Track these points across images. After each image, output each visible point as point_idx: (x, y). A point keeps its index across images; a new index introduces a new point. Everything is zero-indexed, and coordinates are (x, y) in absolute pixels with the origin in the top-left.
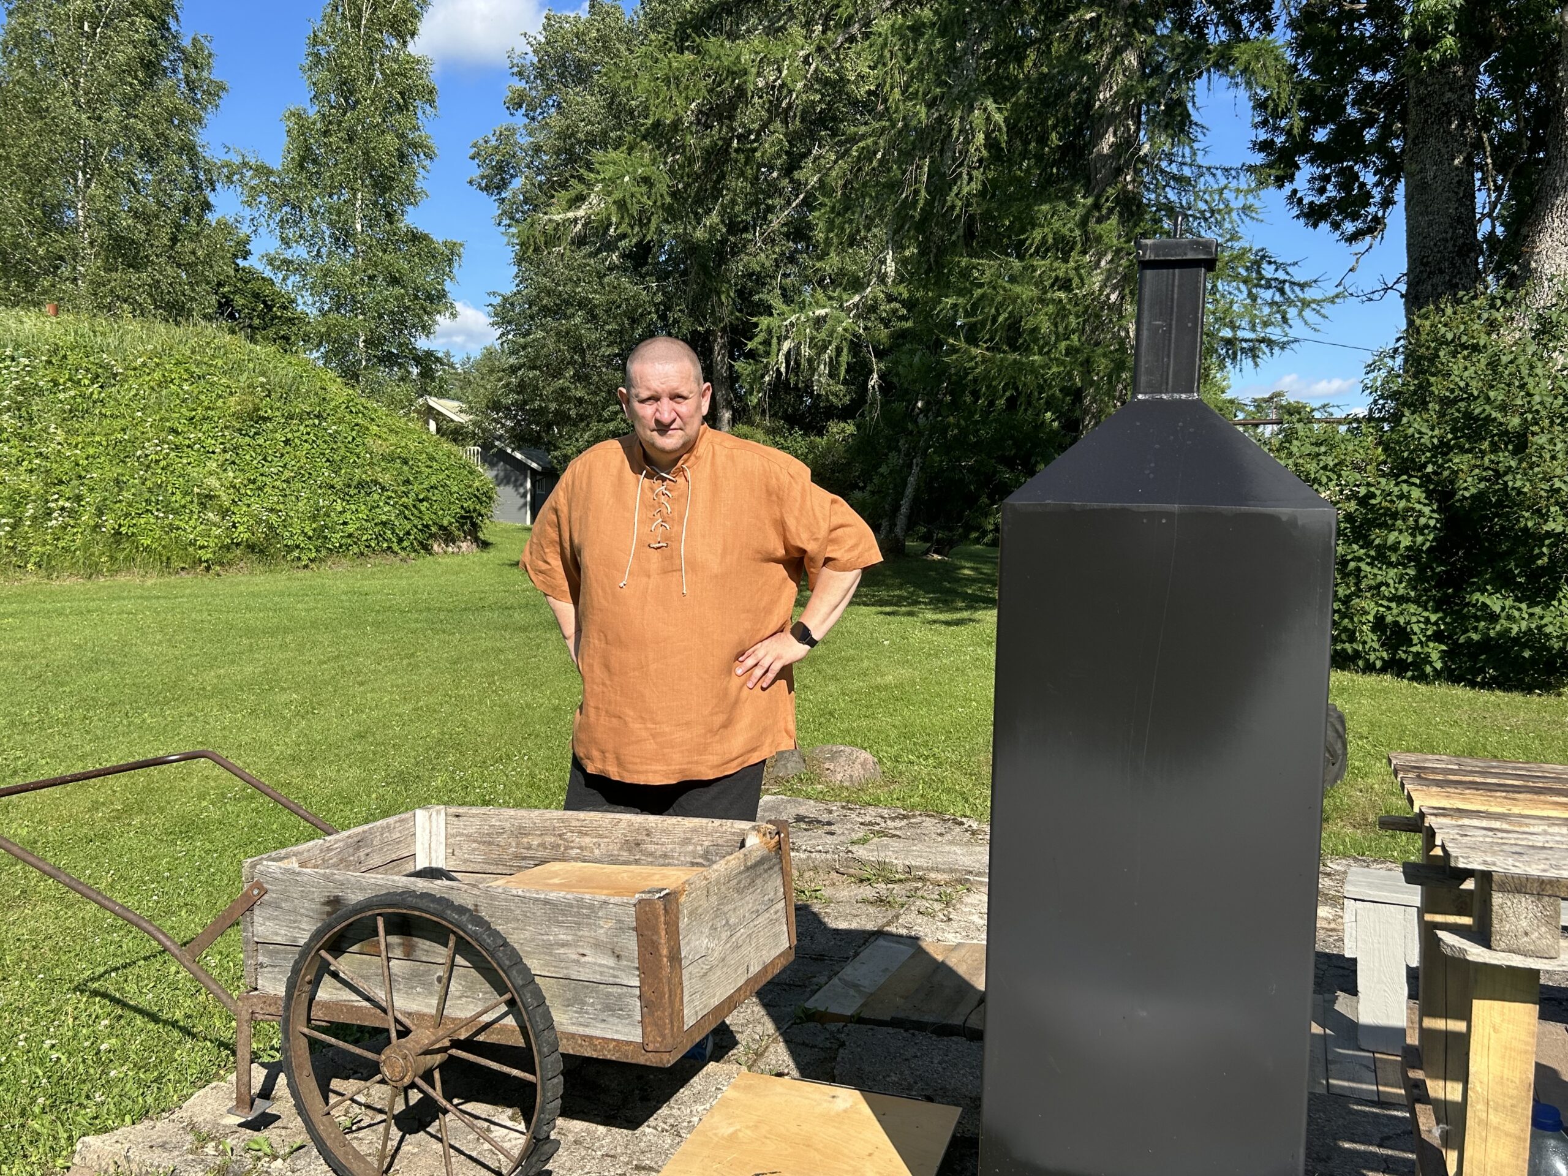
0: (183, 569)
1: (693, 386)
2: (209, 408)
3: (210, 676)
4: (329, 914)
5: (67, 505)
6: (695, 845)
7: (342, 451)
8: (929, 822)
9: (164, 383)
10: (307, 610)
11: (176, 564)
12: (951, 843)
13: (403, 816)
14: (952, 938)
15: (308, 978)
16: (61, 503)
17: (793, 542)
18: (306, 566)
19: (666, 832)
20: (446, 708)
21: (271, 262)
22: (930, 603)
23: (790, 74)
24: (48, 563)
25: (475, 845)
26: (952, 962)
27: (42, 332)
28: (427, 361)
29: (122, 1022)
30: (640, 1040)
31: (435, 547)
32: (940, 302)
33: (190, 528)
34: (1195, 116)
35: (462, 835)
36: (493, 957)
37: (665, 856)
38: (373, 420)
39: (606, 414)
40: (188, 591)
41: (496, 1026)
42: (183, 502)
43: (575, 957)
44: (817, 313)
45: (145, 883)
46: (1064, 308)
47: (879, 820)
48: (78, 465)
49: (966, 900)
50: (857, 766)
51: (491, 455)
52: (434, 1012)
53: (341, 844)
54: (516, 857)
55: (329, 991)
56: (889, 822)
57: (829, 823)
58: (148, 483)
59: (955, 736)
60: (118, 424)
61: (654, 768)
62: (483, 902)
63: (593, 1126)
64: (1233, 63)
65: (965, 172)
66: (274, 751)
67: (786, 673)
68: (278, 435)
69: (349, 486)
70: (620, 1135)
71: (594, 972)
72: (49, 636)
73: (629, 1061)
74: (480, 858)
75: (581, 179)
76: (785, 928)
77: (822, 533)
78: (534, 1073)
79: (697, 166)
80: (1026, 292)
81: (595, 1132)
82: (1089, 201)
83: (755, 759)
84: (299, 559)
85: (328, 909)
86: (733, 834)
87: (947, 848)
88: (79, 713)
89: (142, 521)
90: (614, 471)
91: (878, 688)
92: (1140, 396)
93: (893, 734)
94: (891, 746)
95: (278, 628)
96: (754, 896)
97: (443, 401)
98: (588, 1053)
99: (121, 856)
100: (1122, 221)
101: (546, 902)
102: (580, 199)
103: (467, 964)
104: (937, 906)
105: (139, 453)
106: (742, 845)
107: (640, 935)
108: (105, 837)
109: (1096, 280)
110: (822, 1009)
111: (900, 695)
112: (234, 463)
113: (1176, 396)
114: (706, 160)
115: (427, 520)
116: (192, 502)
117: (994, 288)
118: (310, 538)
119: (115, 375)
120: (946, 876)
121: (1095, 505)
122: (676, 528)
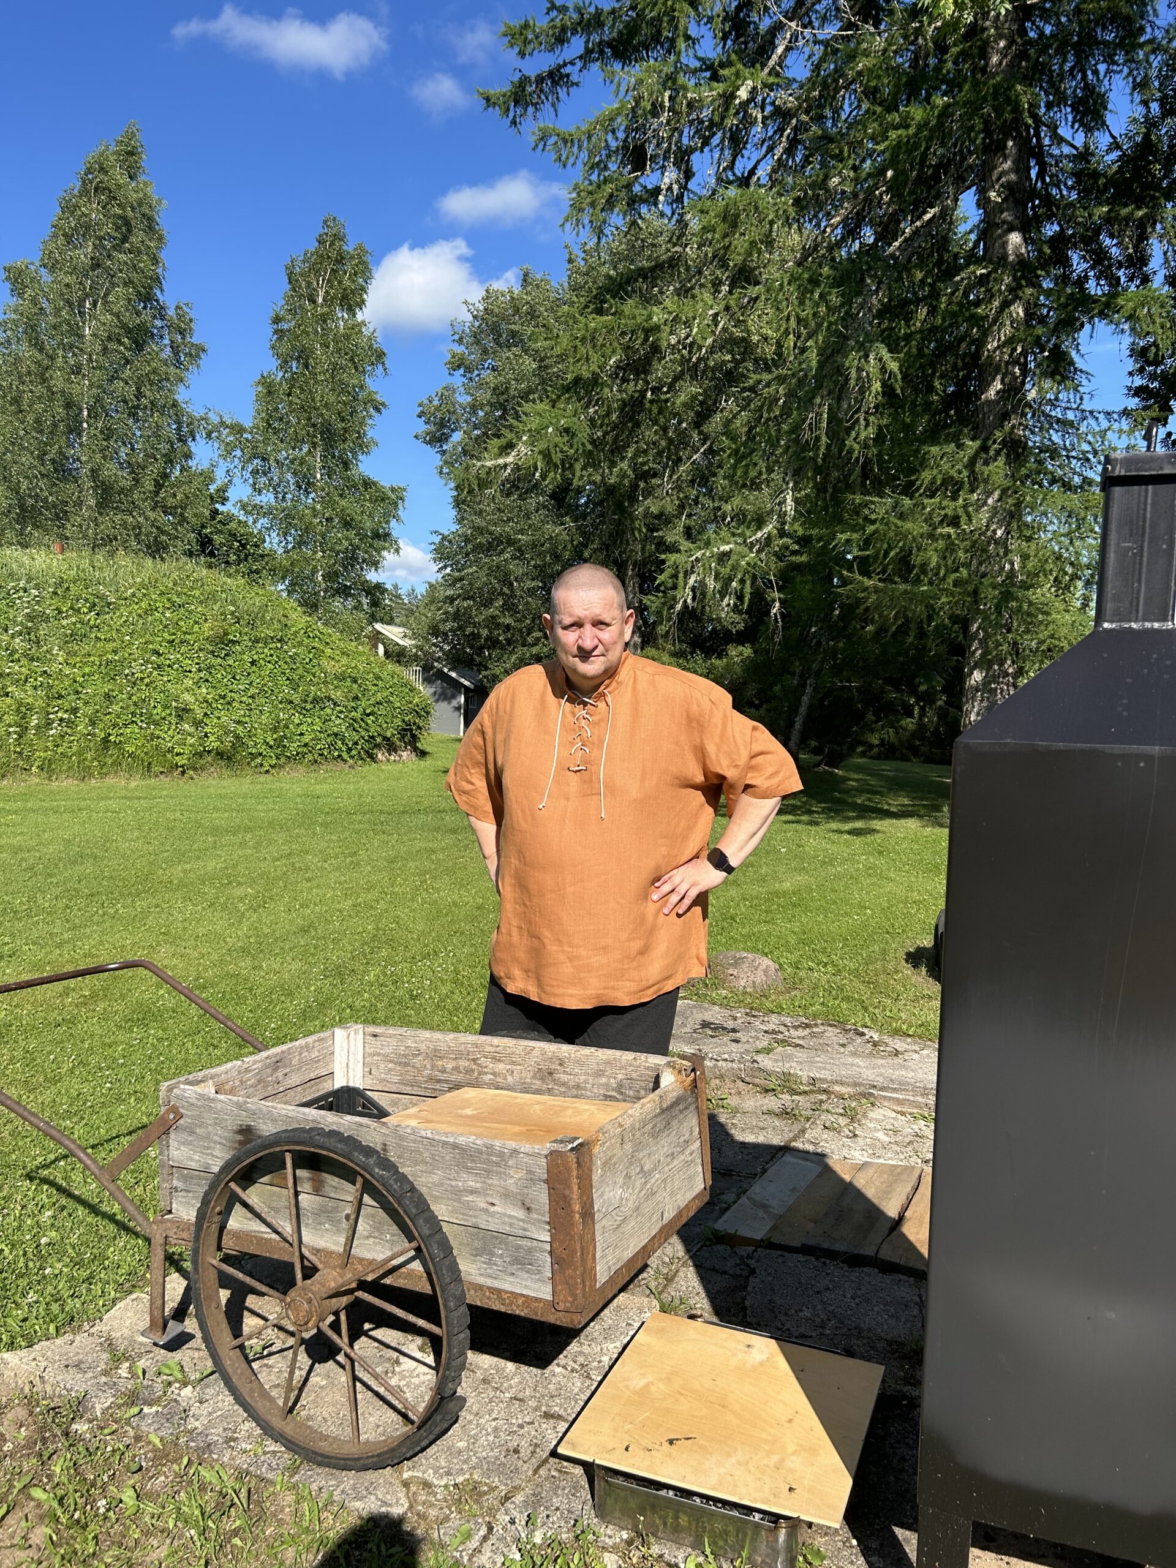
0: (162, 773)
1: (616, 613)
2: (186, 633)
3: (177, 871)
4: (240, 1143)
5: (66, 716)
6: (609, 1077)
7: (300, 671)
8: (831, 1032)
9: (151, 610)
10: (265, 811)
11: (157, 769)
12: (854, 1054)
13: (322, 1035)
14: (859, 1156)
15: (218, 1209)
16: (60, 715)
17: (713, 769)
18: (267, 772)
19: (578, 1062)
20: (382, 905)
21: (243, 507)
22: (822, 812)
23: (700, 331)
24: (49, 767)
25: (391, 1065)
26: (860, 1182)
27: (50, 567)
28: (375, 592)
29: (65, 1213)
30: (549, 1298)
31: (380, 756)
32: (834, 539)
33: (168, 737)
34: (1079, 363)
35: (379, 1054)
36: (399, 1204)
37: (578, 1087)
38: (327, 644)
39: (530, 640)
40: (165, 793)
41: (403, 1270)
42: (163, 714)
43: (484, 1205)
44: (722, 549)
45: (100, 1069)
46: (953, 544)
47: (782, 1029)
48: (75, 681)
49: (871, 1115)
50: (760, 973)
51: (430, 674)
52: (341, 1250)
53: (259, 1065)
54: (431, 1079)
55: (238, 1221)
56: (792, 1031)
57: (734, 1031)
58: (134, 698)
59: (852, 943)
60: (110, 646)
61: (570, 991)
62: (391, 1141)
63: (502, 1362)
64: (1118, 312)
65: (862, 418)
66: (226, 943)
67: (701, 900)
68: (245, 657)
69: (306, 701)
70: (529, 1373)
71: (504, 1223)
72: (44, 831)
73: (539, 1318)
74: (396, 1079)
75: (511, 428)
76: (700, 1169)
77: (743, 759)
78: (439, 1325)
79: (614, 417)
80: (915, 527)
81: (503, 1369)
82: (978, 443)
83: (669, 987)
84: (261, 765)
85: (240, 1137)
86: (647, 1068)
87: (850, 1060)
88: (60, 904)
89: (128, 731)
90: (538, 695)
91: (777, 894)
92: (1106, 625)
93: (793, 941)
94: (792, 953)
95: (239, 827)
96: (669, 1140)
97: (389, 628)
98: (496, 1306)
99: (82, 1042)
100: (1008, 463)
101: (455, 1146)
102: (510, 446)
103: (375, 1204)
104: (843, 1121)
105: (127, 671)
106: (657, 1084)
107: (551, 1189)
108: (72, 1022)
109: (984, 516)
110: (732, 1231)
111: (796, 902)
112: (207, 681)
113: (1148, 625)
114: (622, 409)
115: (373, 731)
116: (170, 715)
117: (887, 524)
118: (271, 747)
119: (109, 604)
120: (850, 1090)
121: (1061, 745)
122: (595, 752)
